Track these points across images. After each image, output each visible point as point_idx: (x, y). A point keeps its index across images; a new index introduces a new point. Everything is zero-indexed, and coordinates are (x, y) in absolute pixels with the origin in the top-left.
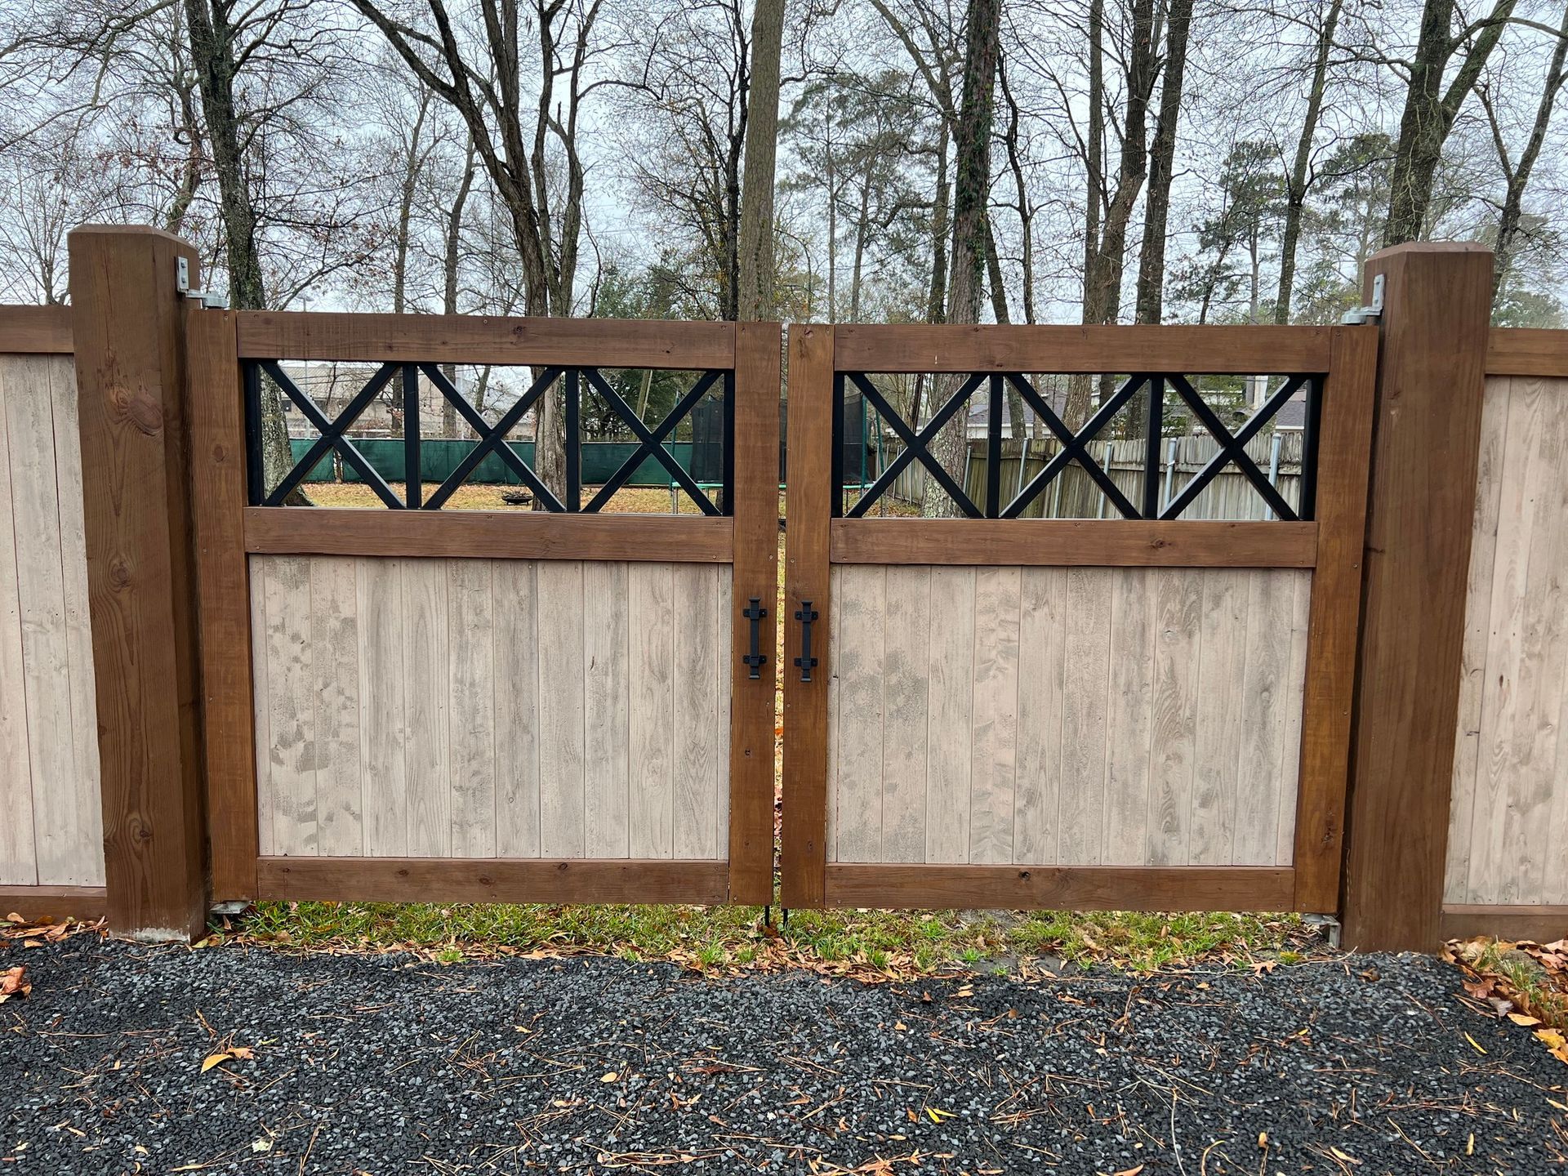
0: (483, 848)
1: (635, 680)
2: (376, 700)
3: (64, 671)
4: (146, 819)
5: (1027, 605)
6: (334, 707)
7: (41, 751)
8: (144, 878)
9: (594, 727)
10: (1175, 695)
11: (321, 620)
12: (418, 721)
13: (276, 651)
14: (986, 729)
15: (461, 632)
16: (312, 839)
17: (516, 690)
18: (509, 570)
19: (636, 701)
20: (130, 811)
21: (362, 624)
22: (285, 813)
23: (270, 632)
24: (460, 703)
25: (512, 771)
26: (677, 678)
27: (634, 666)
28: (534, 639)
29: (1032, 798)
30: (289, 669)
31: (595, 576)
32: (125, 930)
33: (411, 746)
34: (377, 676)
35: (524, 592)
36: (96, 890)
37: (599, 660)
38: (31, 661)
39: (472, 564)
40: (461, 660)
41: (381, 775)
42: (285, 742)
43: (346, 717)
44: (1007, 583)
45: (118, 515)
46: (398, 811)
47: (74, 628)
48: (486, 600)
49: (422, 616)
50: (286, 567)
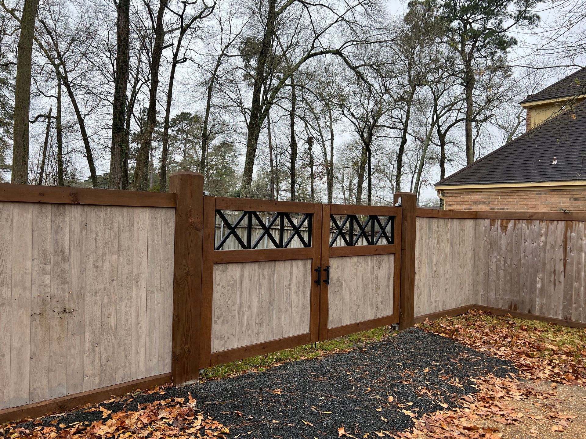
0: (262, 339)
1: (293, 289)
2: (240, 301)
3: (159, 305)
4: (189, 347)
5: (358, 264)
6: (231, 305)
7: (149, 332)
8: (188, 365)
9: (285, 302)
10: (378, 281)
11: (229, 281)
12: (249, 307)
13: (217, 291)
14: (352, 292)
15: (259, 281)
16: (224, 345)
17: (270, 295)
18: (270, 263)
19: (293, 294)
20: (185, 345)
21: (238, 281)
22: (217, 339)
23: (217, 286)
24: (259, 300)
25: (269, 317)
26: (301, 288)
27: (293, 286)
28: (274, 281)
29: (358, 307)
30: (220, 296)
31: (287, 264)
32: (181, 383)
33: (248, 314)
34: (241, 295)
35: (273, 269)
36: (164, 375)
37: (287, 285)
38: (149, 303)
39: (262, 263)
40: (259, 288)
41: (240, 322)
42: (218, 318)
43: (233, 308)
44: (355, 259)
45: (189, 255)
46: (244, 333)
47: (162, 291)
48: (265, 271)
49: (251, 278)
50: (221, 267)
